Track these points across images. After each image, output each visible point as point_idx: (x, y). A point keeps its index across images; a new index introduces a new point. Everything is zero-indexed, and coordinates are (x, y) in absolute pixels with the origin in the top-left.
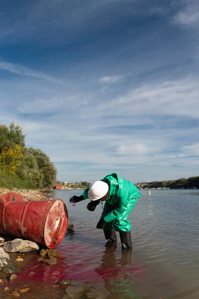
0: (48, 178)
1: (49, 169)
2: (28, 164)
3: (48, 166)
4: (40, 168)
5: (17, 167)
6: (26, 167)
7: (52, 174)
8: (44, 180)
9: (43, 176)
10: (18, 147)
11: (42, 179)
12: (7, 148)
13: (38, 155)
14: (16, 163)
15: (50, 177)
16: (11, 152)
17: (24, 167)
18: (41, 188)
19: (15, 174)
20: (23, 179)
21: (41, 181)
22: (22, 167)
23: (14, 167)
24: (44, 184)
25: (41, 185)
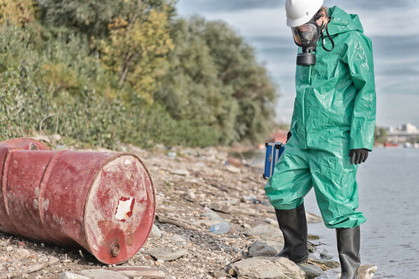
0: (249, 111)
1: (252, 86)
2: (187, 71)
3: (247, 75)
4: (226, 81)
5: (157, 79)
6: (182, 79)
7: (263, 101)
8: (239, 119)
9: (235, 105)
10: (158, 17)
11: (233, 116)
12: (125, 23)
13: (218, 42)
14: (153, 68)
15: (258, 110)
16: (136, 34)
17: (176, 78)
18: (231, 144)
19: (151, 101)
20: (176, 117)
21: (230, 123)
22: (169, 79)
23: (147, 80)
24: (238, 131)
25: (232, 134)
